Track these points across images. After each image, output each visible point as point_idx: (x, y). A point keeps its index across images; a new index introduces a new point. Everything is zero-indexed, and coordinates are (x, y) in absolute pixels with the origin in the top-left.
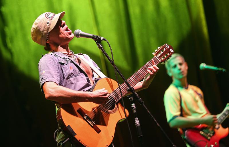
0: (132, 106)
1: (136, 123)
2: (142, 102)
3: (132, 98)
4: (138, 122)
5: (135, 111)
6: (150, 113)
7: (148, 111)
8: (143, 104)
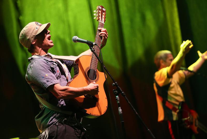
0: (116, 98)
1: (119, 111)
2: (124, 95)
3: (116, 91)
4: (120, 110)
5: (118, 102)
6: (130, 103)
7: (129, 102)
8: (125, 96)
